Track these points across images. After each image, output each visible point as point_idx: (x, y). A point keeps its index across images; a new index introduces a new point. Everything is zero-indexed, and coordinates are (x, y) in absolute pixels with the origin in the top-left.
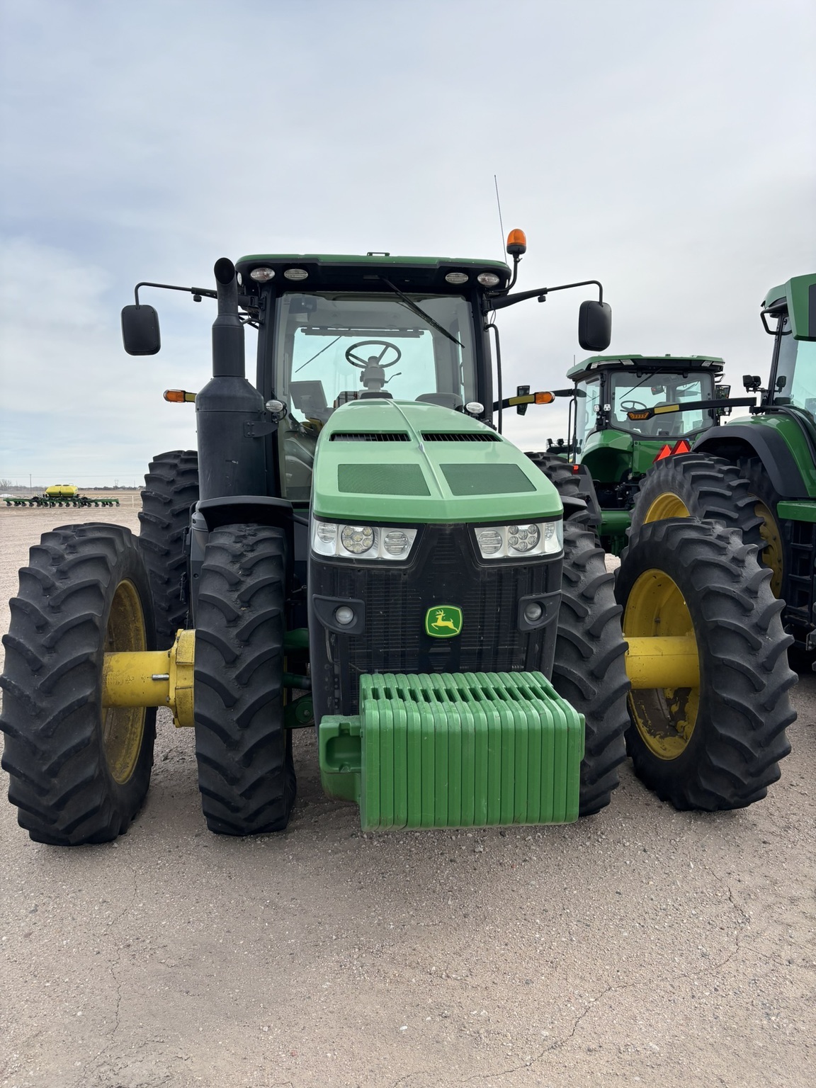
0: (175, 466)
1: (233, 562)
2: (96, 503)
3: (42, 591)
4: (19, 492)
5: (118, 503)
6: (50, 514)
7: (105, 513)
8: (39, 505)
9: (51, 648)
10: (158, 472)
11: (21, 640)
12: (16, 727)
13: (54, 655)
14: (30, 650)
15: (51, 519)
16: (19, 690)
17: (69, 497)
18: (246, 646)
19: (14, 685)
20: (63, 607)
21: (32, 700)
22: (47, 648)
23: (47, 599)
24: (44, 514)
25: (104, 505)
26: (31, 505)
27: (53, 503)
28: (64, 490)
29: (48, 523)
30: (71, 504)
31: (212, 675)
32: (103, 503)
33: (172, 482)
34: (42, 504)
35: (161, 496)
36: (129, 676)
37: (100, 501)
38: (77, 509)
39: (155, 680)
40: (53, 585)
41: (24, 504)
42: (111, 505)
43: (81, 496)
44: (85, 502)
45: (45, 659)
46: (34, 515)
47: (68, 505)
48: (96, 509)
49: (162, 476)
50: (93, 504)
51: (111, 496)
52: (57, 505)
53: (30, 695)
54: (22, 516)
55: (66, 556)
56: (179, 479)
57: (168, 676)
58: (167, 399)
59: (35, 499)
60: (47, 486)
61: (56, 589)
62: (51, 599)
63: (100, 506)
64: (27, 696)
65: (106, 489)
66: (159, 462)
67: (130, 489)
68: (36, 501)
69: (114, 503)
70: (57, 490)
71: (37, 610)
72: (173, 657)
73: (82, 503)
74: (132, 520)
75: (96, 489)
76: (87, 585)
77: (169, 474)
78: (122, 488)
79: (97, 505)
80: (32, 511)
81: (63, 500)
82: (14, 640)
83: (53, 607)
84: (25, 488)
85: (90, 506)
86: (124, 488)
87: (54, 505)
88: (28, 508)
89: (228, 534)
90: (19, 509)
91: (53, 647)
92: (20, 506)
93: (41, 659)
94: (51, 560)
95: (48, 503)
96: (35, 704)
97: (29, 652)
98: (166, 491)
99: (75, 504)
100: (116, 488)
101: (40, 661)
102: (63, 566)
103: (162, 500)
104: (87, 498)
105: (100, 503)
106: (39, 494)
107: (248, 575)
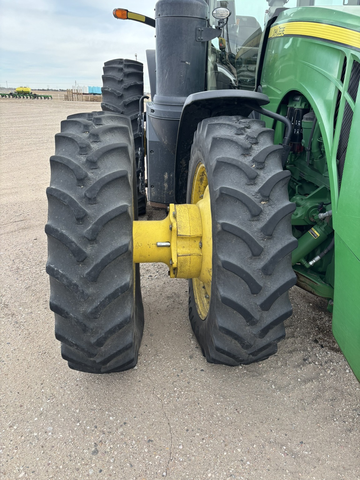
0: (121, 70)
1: (244, 155)
2: (41, 97)
3: (76, 181)
4: (2, 90)
5: (51, 97)
6: (19, 102)
7: (46, 103)
8: (13, 97)
9: (92, 239)
10: (111, 74)
11: (64, 231)
12: (67, 309)
13: (96, 245)
14: (73, 242)
15: (20, 104)
16: (67, 278)
17: (27, 93)
18: (268, 239)
19: (62, 274)
20: (99, 199)
21: (80, 288)
22: (89, 240)
23: (83, 190)
24: (16, 102)
25: (45, 98)
26: (9, 97)
27: (20, 96)
28: (25, 90)
29: (20, 107)
30: (29, 97)
31: (239, 265)
32: (44, 97)
33: (121, 82)
34: (14, 97)
35: (115, 91)
36: (138, 243)
37: (43, 96)
38: (31, 100)
39: (158, 246)
40: (86, 176)
41: (6, 97)
42: (48, 98)
43: (33, 94)
44: (36, 96)
45: (88, 250)
46: (12, 102)
47: (27, 98)
48: (41, 100)
49: (114, 76)
50: (39, 98)
51: (48, 94)
52: (22, 97)
53: (78, 283)
54: (6, 103)
55: (92, 146)
56: (125, 79)
57: (169, 244)
58: (116, 16)
59: (11, 94)
60: (15, 88)
61: (89, 179)
62: (87, 191)
63: (43, 99)
64: (75, 285)
65: (43, 90)
66: (109, 66)
67: (55, 90)
68: (12, 95)
69: (50, 97)
70: (21, 90)
71: (75, 202)
72: (174, 230)
73: (34, 97)
74: (60, 107)
75: (38, 90)
76: (118, 176)
77: (119, 76)
78: (51, 90)
79: (41, 98)
80: (10, 100)
81: (24, 95)
82: (57, 231)
83: (89, 199)
84: (4, 88)
85: (38, 98)
86: (52, 90)
87: (20, 97)
88: (8, 98)
89: (226, 126)
90: (4, 99)
91: (95, 239)
92: (4, 97)
93: (84, 250)
94: (79, 149)
95: (17, 96)
96: (83, 292)
97: (73, 244)
98: (118, 89)
99: (30, 97)
100: (48, 90)
101: (84, 253)
102: (91, 155)
103: (117, 95)
104: (36, 95)
105: (43, 97)
106: (13, 92)
107: (261, 169)
